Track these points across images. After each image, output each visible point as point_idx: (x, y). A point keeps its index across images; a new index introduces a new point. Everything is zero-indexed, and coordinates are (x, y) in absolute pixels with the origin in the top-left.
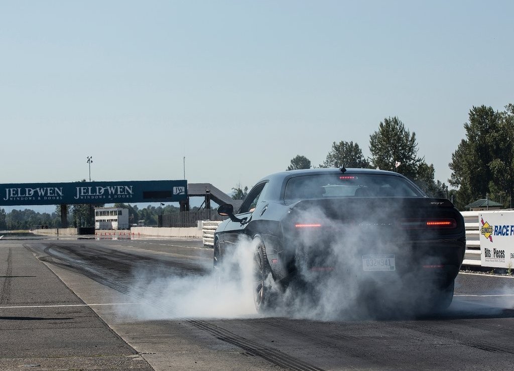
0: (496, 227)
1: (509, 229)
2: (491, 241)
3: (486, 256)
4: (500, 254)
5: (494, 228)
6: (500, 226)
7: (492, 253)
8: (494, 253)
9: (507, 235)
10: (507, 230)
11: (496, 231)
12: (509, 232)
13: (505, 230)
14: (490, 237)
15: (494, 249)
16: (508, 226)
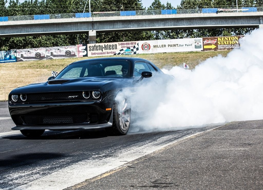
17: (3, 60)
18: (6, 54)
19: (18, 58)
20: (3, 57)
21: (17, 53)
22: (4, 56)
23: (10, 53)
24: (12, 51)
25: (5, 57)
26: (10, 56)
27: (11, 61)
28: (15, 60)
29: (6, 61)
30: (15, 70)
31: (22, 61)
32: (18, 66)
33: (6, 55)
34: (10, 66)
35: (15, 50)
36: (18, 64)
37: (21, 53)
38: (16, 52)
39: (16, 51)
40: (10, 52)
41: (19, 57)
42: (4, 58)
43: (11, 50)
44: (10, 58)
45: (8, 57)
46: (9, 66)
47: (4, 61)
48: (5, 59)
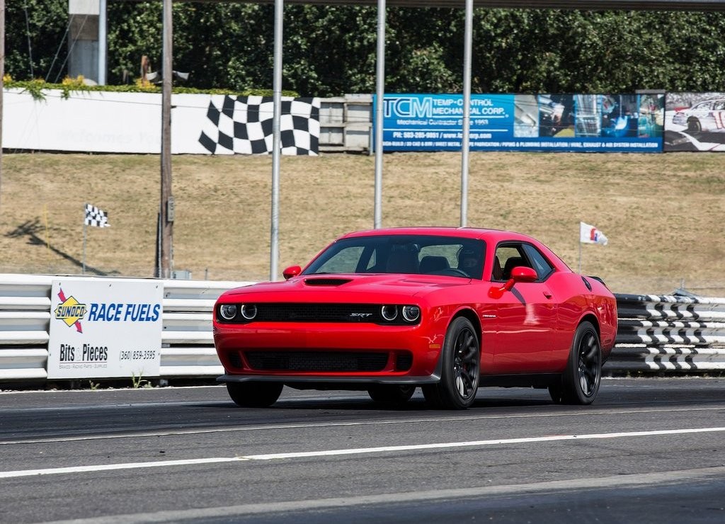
0: (96, 306)
1: (123, 310)
2: (80, 330)
3: (62, 360)
4: (95, 354)
5: (88, 308)
6: (104, 306)
7: (78, 353)
8: (85, 353)
9: (117, 319)
10: (118, 312)
11: (92, 313)
12: (122, 316)
13: (112, 312)
14: (78, 325)
15: (85, 345)
16: (120, 306)
17: (593, 139)
18: (610, 110)
19: (672, 136)
20: (598, 123)
21: (670, 109)
22: (603, 120)
23: (630, 106)
24: (644, 98)
25: (608, 122)
26: (633, 124)
27: (634, 145)
28: (656, 145)
29: (609, 145)
30: (678, 194)
31: (692, 149)
32: (683, 174)
33: (610, 116)
34: (644, 171)
35: (660, 96)
36: (683, 166)
37: (689, 112)
38: (662, 104)
39: (664, 99)
40: (635, 101)
41: (680, 128)
42: (599, 131)
43: (638, 91)
44: (632, 132)
45: (622, 124)
46: (637, 171)
47: (597, 145)
48: (603, 134)
